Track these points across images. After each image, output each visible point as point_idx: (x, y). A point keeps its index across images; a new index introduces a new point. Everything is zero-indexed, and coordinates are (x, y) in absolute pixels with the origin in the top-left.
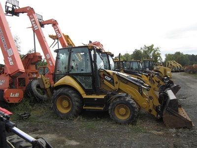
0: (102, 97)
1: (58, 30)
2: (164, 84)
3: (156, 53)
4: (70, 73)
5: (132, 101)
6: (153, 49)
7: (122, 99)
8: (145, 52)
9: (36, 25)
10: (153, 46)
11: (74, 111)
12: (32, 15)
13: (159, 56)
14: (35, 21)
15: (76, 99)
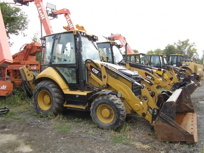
0: (85, 93)
1: (70, 20)
2: (179, 82)
3: (192, 48)
4: (53, 63)
5: (118, 101)
6: (188, 44)
7: (105, 98)
8: (179, 47)
9: (43, 14)
10: (188, 40)
11: (54, 108)
12: (39, 4)
13: (196, 52)
14: (41, 10)
15: (56, 94)
